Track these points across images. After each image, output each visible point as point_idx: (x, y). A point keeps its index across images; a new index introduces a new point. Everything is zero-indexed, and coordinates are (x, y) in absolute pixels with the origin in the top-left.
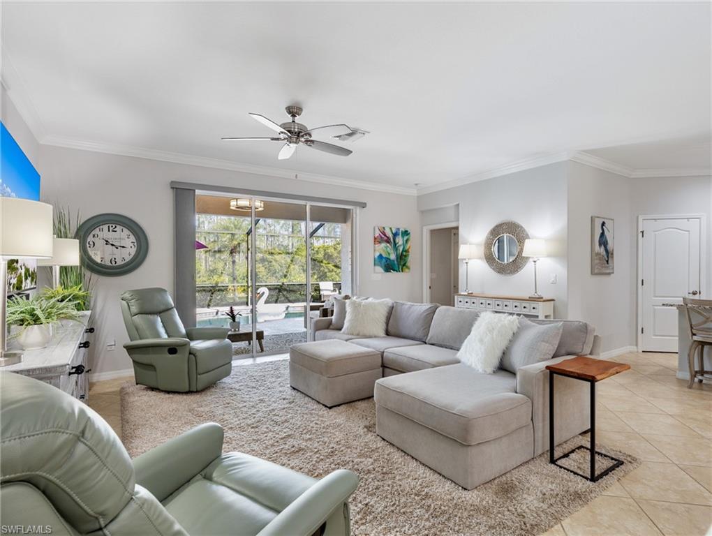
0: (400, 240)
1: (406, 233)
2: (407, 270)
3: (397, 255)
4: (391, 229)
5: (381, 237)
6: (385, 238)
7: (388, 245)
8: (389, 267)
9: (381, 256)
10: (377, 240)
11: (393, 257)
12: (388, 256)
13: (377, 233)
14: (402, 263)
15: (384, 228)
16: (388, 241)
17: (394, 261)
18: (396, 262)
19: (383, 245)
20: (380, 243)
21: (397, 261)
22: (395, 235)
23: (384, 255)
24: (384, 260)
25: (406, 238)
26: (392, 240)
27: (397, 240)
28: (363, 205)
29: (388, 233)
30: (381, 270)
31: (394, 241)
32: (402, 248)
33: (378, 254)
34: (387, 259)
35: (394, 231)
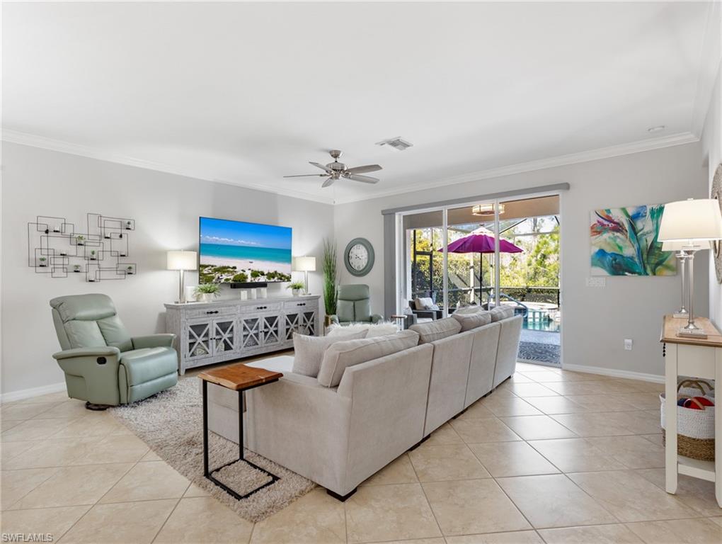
0: (645, 225)
2: (667, 272)
3: (639, 249)
4: (624, 210)
5: (603, 225)
6: (611, 225)
7: (618, 234)
8: (619, 267)
9: (602, 253)
10: (597, 230)
11: (629, 251)
12: (618, 251)
13: (595, 219)
14: (653, 260)
15: (608, 211)
16: (618, 228)
17: (632, 258)
18: (636, 260)
19: (606, 236)
20: (599, 233)
21: (640, 258)
22: (635, 218)
23: (608, 250)
24: (609, 258)
26: (627, 226)
27: (639, 225)
28: (566, 186)
29: (618, 216)
30: (604, 272)
31: (633, 227)
32: (653, 236)
33: (597, 249)
34: (615, 256)
35: (631, 212)
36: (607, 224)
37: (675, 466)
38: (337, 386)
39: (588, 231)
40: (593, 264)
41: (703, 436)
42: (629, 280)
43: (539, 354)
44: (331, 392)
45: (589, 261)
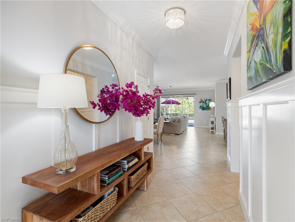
0: (207, 102)
1: (210, 100)
2: (210, 110)
4: (204, 99)
8: (203, 109)
9: (201, 106)
10: (200, 102)
11: (205, 106)
13: (200, 100)
16: (203, 102)
19: (202, 103)
20: (201, 103)
21: (207, 107)
22: (206, 101)
23: (202, 106)
25: (210, 101)
27: (206, 102)
28: (195, 94)
29: (203, 100)
30: (201, 110)
31: (205, 102)
32: (208, 104)
33: (200, 106)
34: (203, 107)
35: (205, 100)
36: (201, 101)
37: (210, 130)
38: (178, 122)
39: (199, 102)
40: (200, 108)
41: (213, 127)
42: (205, 111)
43: (191, 125)
44: (178, 123)
45: (199, 108)
